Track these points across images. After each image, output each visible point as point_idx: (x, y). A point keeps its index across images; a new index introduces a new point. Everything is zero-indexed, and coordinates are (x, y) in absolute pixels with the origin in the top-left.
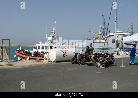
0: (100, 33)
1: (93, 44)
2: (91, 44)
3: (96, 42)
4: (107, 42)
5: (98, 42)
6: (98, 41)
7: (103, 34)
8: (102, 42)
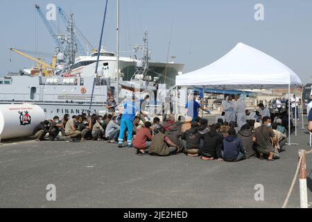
0: (60, 56)
1: (38, 91)
2: (33, 89)
3: (49, 84)
4: (82, 84)
5: (53, 84)
6: (54, 80)
7: (68, 61)
8: (66, 84)
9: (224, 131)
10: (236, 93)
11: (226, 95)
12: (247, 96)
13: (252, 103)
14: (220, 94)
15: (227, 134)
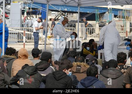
9: (78, 72)
10: (97, 12)
11: (82, 15)
12: (115, 16)
13: (123, 28)
14: (73, 12)
15: (84, 76)
